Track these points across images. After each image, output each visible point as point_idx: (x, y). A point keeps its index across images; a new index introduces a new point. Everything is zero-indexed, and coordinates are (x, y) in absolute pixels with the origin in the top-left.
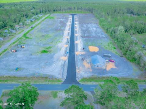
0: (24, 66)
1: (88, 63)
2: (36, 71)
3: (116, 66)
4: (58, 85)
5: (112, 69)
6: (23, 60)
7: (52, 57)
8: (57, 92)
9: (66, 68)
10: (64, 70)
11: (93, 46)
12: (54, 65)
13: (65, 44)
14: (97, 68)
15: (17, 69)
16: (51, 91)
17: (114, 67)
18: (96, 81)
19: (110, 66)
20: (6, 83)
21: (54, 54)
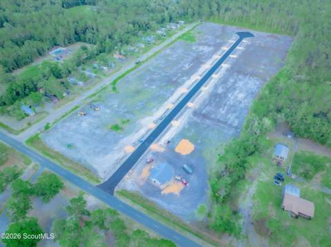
2: (85, 157)
4: (91, 186)
8: (85, 193)
11: (190, 141)
13: (154, 122)
15: (69, 146)
17: (177, 193)
18: (134, 201)
20: (52, 160)
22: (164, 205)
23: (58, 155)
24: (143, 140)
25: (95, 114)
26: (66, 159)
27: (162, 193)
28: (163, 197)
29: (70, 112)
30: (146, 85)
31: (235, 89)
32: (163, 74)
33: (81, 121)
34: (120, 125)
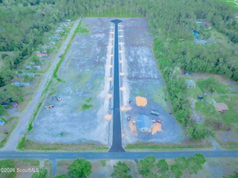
0: (68, 130)
1: (134, 124)
2: (82, 136)
3: (163, 128)
4: (105, 153)
5: (158, 132)
6: (64, 121)
7: (95, 116)
8: (105, 161)
9: (111, 132)
10: (109, 134)
11: (141, 96)
12: (99, 128)
13: (108, 93)
14: (143, 131)
15: (62, 134)
16: (100, 160)
17: (160, 130)
18: (140, 148)
19: (156, 128)
20: (56, 151)
21: (97, 112)
22: (160, 140)
23: (57, 146)
24: (112, 107)
25: (60, 103)
26: (67, 145)
27: (153, 134)
28: (155, 136)
29: (38, 110)
30: (81, 70)
31: (138, 56)
32: (87, 59)
33: (54, 113)
34: (88, 104)
